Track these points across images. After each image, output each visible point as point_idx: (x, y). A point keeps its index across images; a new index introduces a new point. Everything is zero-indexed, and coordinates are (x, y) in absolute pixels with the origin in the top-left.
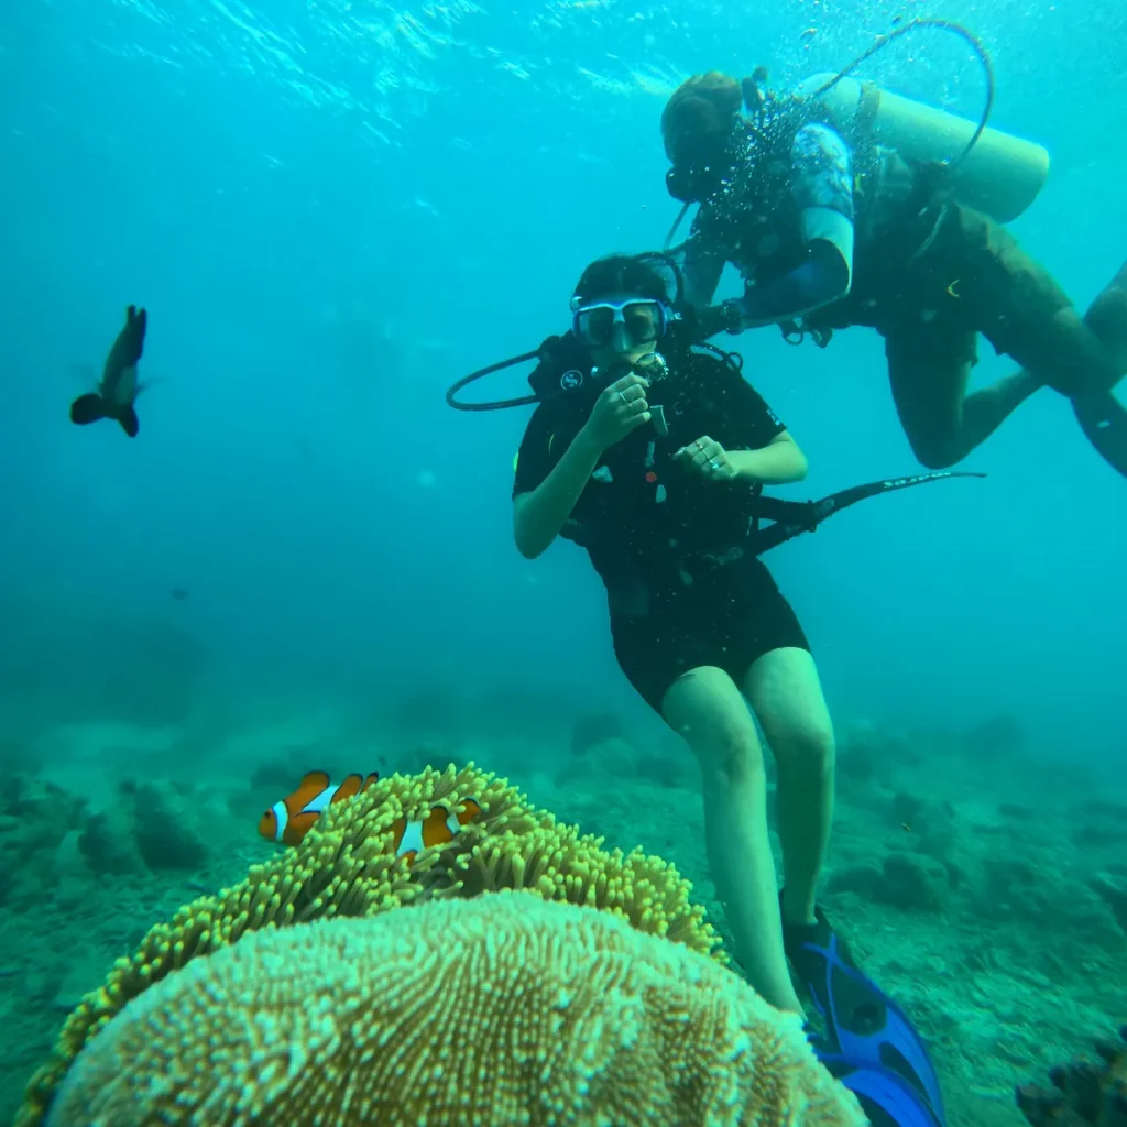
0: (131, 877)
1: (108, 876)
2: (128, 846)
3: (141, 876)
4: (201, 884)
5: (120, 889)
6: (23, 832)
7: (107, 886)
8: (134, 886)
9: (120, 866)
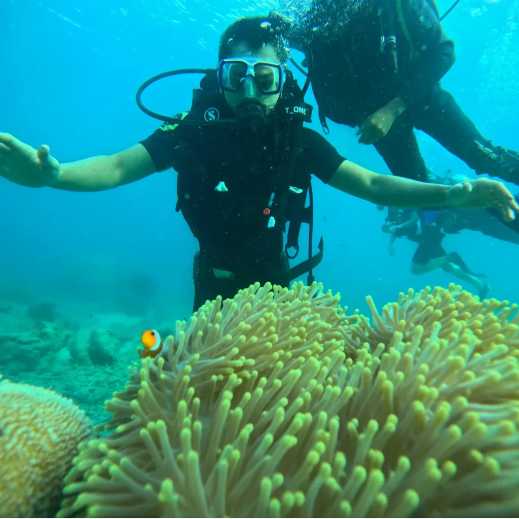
0: (85, 367)
1: (76, 365)
2: (84, 354)
3: (88, 366)
4: (110, 371)
5: (80, 371)
6: (42, 344)
7: (74, 369)
8: (85, 370)
9: (81, 361)
